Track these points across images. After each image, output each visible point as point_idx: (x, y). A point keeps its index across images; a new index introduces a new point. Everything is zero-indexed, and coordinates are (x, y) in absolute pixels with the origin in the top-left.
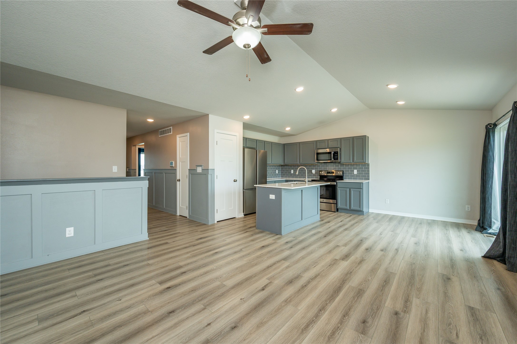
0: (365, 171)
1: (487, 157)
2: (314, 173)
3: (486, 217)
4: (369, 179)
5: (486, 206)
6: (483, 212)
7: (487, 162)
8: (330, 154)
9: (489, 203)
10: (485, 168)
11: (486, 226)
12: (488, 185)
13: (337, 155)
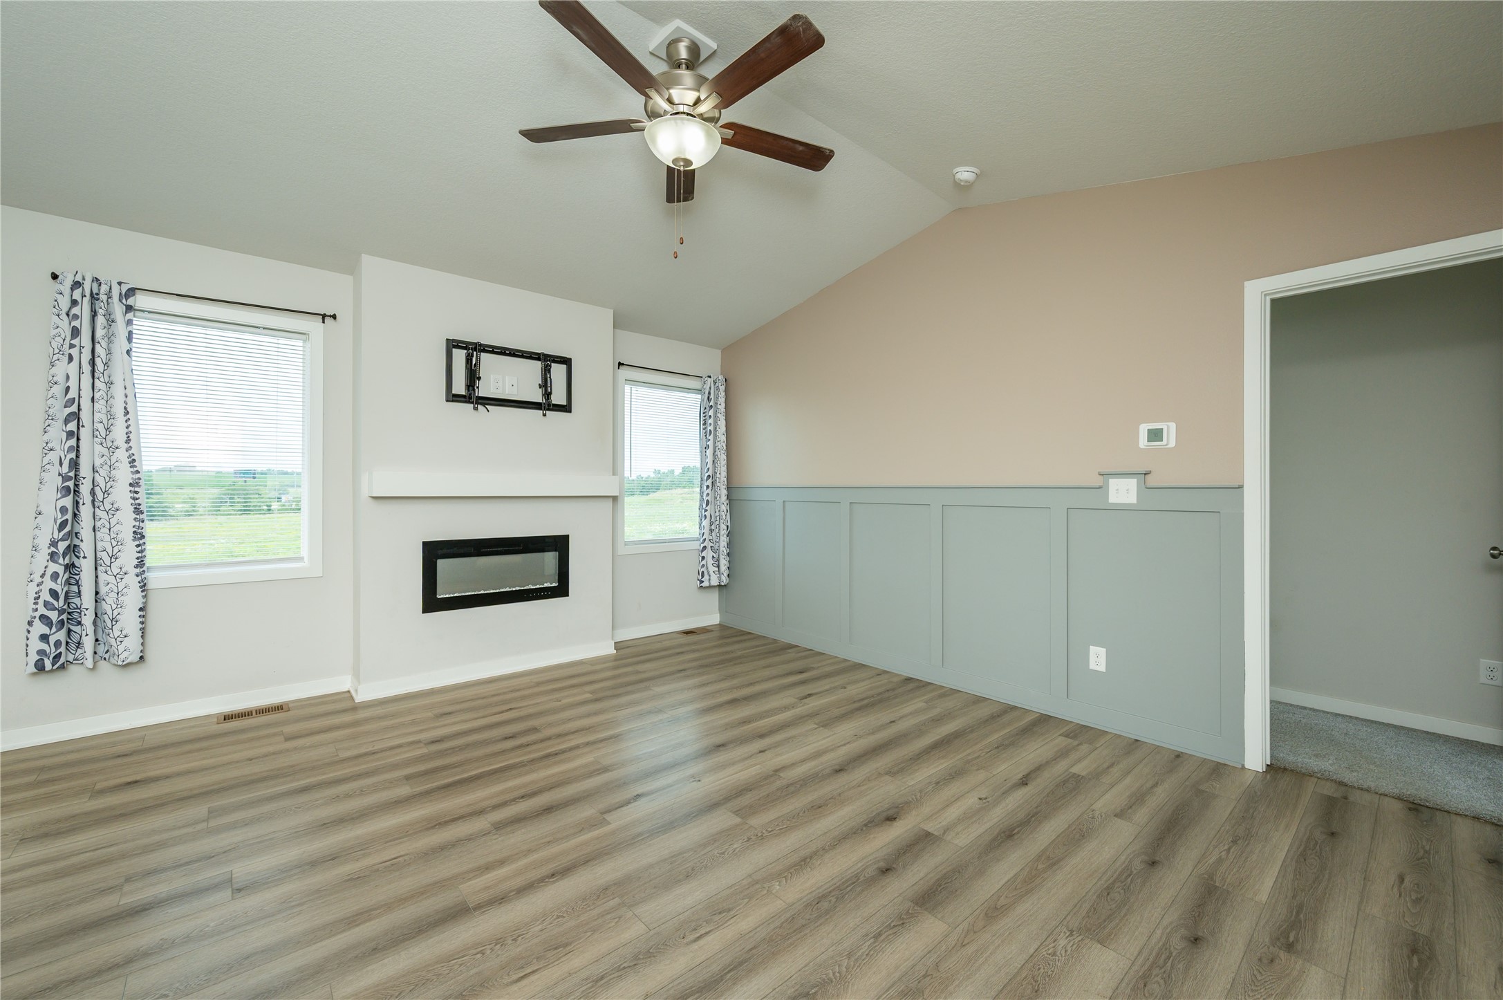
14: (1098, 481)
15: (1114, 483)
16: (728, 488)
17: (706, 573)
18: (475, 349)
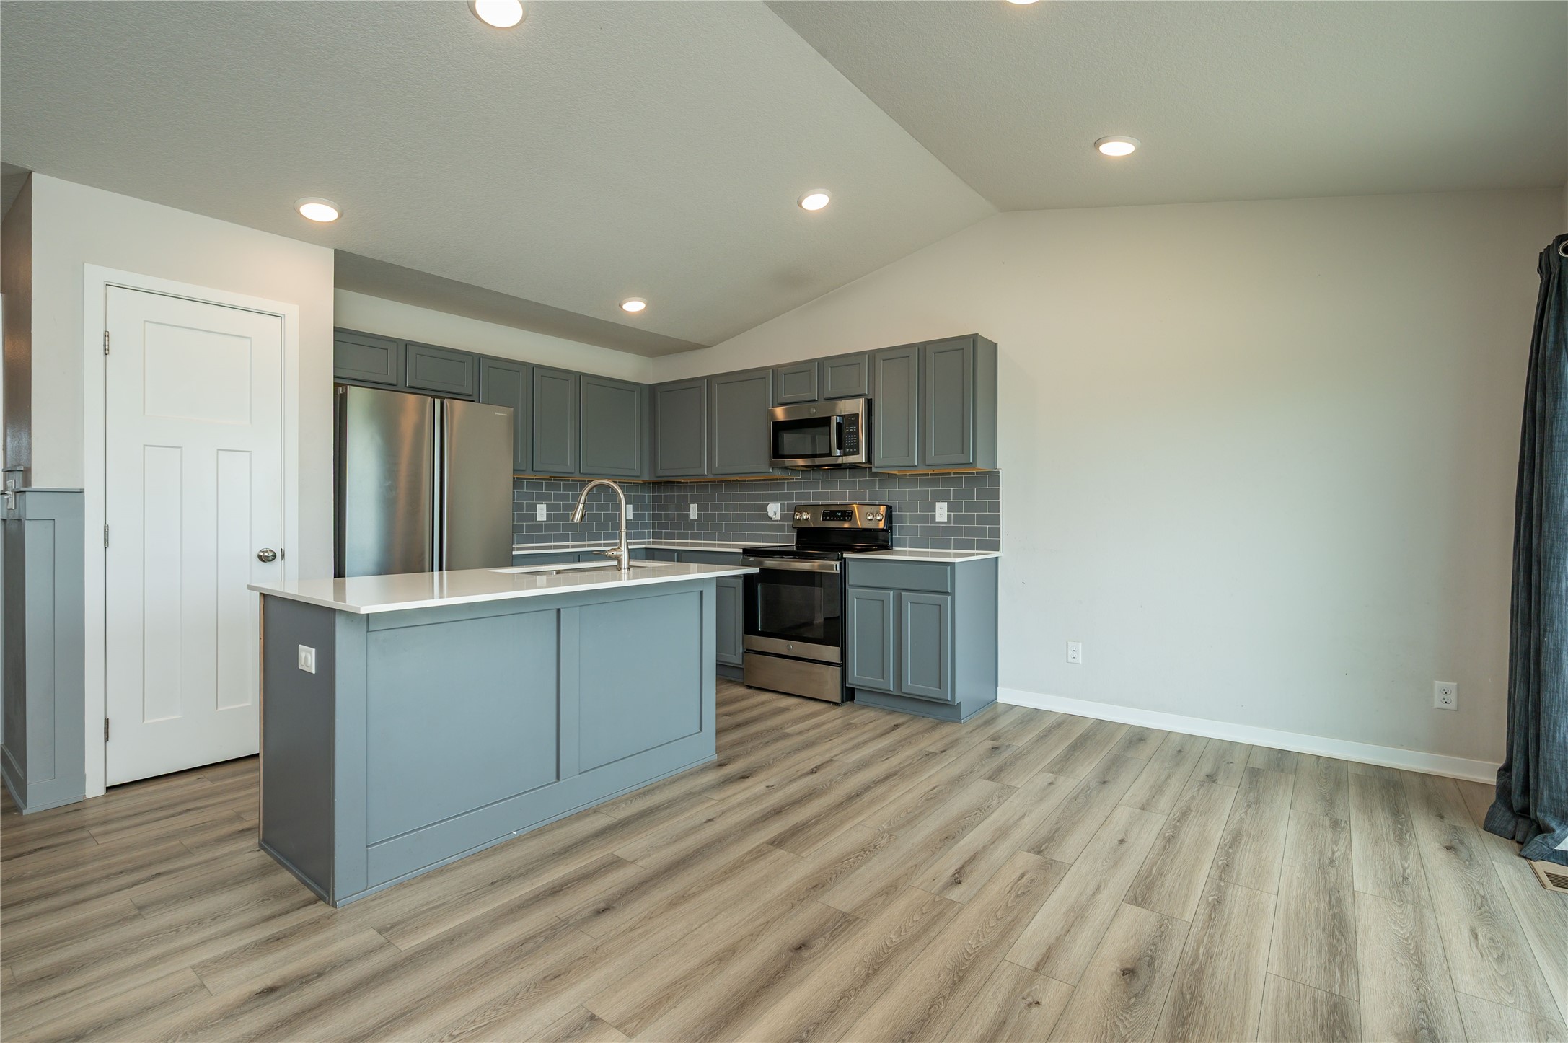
0: (981, 507)
1: (1551, 423)
2: (778, 517)
3: (1541, 763)
4: (997, 549)
5: (1546, 696)
6: (1527, 728)
7: (1552, 451)
8: (828, 428)
9: (1560, 682)
10: (1536, 485)
11: (1545, 812)
12: (1555, 581)
13: (853, 433)
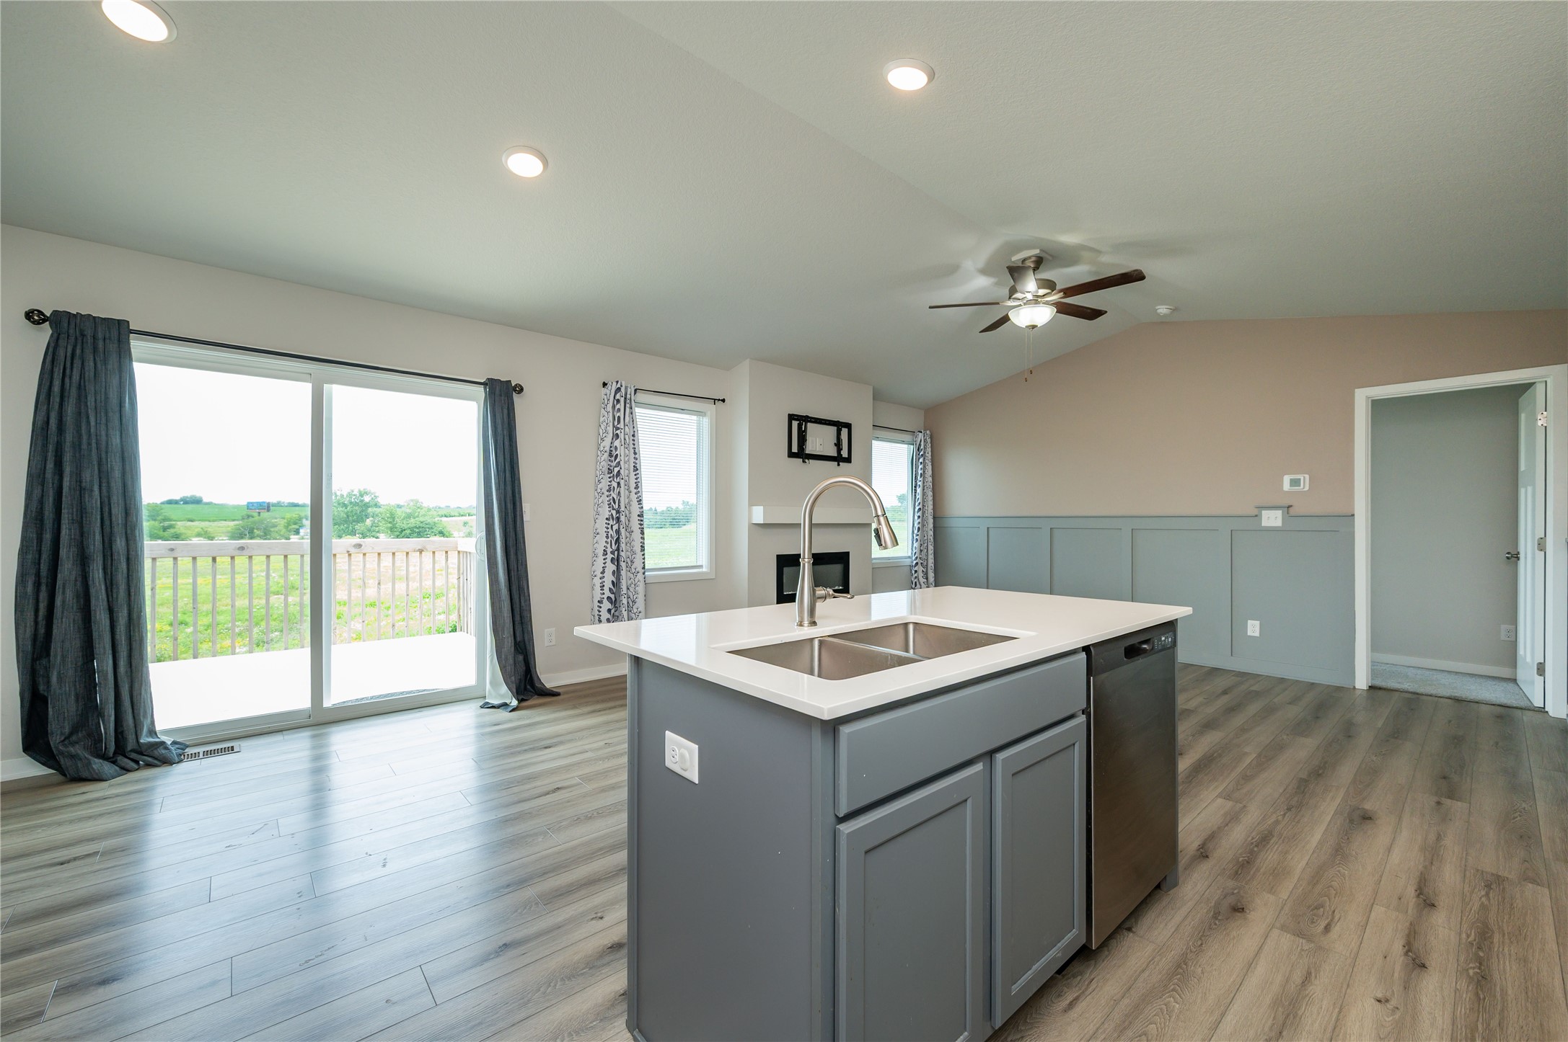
14: (1255, 512)
15: (1265, 513)
16: (934, 518)
17: (918, 583)
18: (804, 420)
